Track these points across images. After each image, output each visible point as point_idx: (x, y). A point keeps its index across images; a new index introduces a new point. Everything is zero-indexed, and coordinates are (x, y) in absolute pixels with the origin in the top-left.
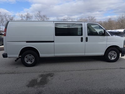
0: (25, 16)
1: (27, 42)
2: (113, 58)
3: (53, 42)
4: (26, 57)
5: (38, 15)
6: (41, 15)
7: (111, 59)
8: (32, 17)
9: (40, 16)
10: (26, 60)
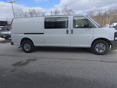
0: (54, 12)
1: (25, 34)
2: (101, 51)
3: (43, 34)
4: (25, 45)
5: (65, 10)
6: (67, 9)
7: (99, 52)
8: (59, 12)
9: (66, 11)
10: (25, 47)
